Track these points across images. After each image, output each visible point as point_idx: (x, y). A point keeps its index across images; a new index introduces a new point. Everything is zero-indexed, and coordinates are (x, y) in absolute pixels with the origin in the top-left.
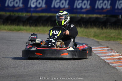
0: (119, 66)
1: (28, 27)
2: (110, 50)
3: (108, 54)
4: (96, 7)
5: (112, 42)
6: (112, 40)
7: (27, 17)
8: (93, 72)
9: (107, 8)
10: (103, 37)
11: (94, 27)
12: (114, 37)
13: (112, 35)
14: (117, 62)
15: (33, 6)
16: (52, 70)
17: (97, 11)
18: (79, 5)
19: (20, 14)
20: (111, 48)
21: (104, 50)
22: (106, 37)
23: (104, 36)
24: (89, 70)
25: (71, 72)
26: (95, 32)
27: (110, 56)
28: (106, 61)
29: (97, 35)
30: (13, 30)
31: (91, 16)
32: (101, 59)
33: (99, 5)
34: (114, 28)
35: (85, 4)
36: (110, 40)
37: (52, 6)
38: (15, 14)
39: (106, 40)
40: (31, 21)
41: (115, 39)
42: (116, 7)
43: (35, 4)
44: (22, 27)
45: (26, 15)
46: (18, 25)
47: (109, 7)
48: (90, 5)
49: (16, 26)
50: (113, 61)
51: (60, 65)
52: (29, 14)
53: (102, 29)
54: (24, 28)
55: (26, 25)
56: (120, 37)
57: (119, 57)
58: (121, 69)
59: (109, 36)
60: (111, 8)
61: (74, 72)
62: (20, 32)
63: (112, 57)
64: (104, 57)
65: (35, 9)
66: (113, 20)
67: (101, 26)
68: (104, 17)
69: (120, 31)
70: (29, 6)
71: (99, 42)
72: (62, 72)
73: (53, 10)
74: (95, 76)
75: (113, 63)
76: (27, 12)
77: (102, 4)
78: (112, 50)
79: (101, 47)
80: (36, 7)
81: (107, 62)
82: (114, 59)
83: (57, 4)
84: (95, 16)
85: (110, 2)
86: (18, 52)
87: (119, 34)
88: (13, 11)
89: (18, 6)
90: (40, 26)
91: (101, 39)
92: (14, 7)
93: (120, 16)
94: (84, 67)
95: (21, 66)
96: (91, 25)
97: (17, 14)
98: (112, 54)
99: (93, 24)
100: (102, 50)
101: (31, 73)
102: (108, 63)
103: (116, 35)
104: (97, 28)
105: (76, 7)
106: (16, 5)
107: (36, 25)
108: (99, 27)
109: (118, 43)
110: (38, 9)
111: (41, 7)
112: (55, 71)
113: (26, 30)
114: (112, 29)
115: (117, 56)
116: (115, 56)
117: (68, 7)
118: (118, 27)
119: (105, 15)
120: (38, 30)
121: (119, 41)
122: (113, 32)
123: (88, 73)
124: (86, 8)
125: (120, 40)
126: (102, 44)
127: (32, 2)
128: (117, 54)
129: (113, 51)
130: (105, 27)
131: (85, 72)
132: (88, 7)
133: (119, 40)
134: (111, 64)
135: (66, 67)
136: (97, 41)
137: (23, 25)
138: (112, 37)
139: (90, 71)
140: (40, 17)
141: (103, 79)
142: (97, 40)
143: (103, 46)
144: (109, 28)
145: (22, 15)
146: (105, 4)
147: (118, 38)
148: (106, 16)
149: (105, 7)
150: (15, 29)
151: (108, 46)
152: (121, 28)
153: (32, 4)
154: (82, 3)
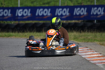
0: (99, 63)
1: (16, 34)
2: (89, 50)
3: (88, 53)
4: (74, 14)
5: (90, 43)
6: (90, 42)
7: (15, 24)
8: (77, 68)
9: (83, 14)
10: (82, 39)
11: (74, 31)
12: (92, 39)
13: (89, 37)
14: (97, 60)
15: (20, 15)
17: (75, 17)
18: (59, 12)
19: (9, 22)
20: (89, 48)
21: (84, 50)
22: (84, 39)
26: (74, 35)
27: (90, 55)
28: (86, 59)
29: (76, 38)
30: (4, 36)
31: (70, 21)
32: (83, 58)
33: (77, 12)
34: (90, 32)
35: (64, 12)
36: (88, 42)
37: (37, 14)
38: (4, 22)
39: (85, 42)
40: (19, 28)
42: (92, 13)
43: (22, 13)
44: (11, 34)
45: (14, 23)
46: (8, 32)
47: (85, 13)
48: (69, 12)
49: (6, 32)
50: (93, 59)
51: (47, 64)
52: (17, 22)
53: (81, 32)
54: (13, 34)
55: (15, 32)
56: (96, 39)
57: (98, 55)
58: (100, 65)
59: (87, 38)
60: (87, 14)
62: (10, 37)
63: (92, 56)
64: (85, 56)
65: (21, 18)
66: (89, 24)
67: (79, 30)
68: (81, 22)
69: (96, 34)
70: (16, 15)
71: (79, 43)
73: (37, 18)
75: (93, 61)
76: (15, 20)
77: (79, 11)
78: (91, 49)
79: (81, 47)
80: (23, 16)
81: (88, 59)
82: (93, 57)
83: (40, 13)
84: (73, 21)
85: (86, 9)
87: (96, 36)
88: (3, 20)
89: (7, 16)
90: (27, 32)
91: (80, 41)
92: (3, 16)
93: (95, 21)
94: (68, 65)
96: (71, 29)
97: (6, 23)
98: (92, 53)
99: (72, 29)
100: (82, 50)
102: (89, 61)
103: (93, 37)
104: (76, 32)
105: (57, 14)
106: (5, 15)
107: (23, 32)
108: (78, 31)
109: (96, 44)
110: (24, 18)
111: (27, 15)
113: (15, 36)
114: (89, 32)
115: (96, 55)
116: (94, 54)
118: (94, 30)
119: (82, 21)
120: (26, 36)
121: (96, 42)
122: (90, 35)
124: (66, 15)
125: (97, 41)
126: (82, 45)
127: (19, 12)
128: (96, 53)
129: (92, 50)
130: (83, 31)
132: (68, 14)
133: (95, 41)
134: (91, 62)
135: (53, 65)
136: (77, 43)
137: (12, 32)
138: (89, 39)
140: (26, 24)
142: (76, 42)
143: (82, 47)
144: (86, 32)
145: (11, 23)
146: (82, 11)
148: (84, 21)
149: (82, 14)
150: (5, 35)
151: (87, 46)
152: (97, 31)
153: (19, 13)
154: (62, 10)
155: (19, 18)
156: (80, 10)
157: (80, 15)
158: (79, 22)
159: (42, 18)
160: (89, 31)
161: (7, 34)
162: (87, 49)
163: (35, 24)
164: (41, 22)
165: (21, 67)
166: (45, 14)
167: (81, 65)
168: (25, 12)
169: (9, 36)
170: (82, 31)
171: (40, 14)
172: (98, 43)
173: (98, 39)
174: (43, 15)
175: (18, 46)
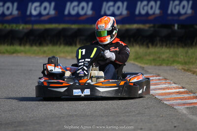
0: (179, 104)
1: (27, 48)
2: (162, 79)
3: (159, 86)
4: (137, 12)
5: (164, 67)
6: (164, 64)
7: (26, 31)
8: (137, 114)
9: (154, 14)
10: (149, 60)
11: (134, 44)
12: (168, 60)
13: (164, 56)
14: (175, 99)
16: (70, 114)
17: (138, 18)
18: (109, 9)
19: (14, 26)
20: (163, 77)
21: (152, 80)
22: (154, 60)
23: (151, 58)
24: (130, 112)
25: (102, 116)
26: (137, 53)
27: (164, 89)
28: (156, 97)
29: (140, 58)
30: (4, 53)
31: (128, 26)
33: (142, 8)
34: (166, 46)
35: (118, 8)
36: (161, 65)
37: (66, 12)
38: (6, 27)
39: (155, 65)
40: (32, 38)
41: (169, 62)
42: (169, 12)
44: (18, 48)
45: (23, 28)
46: (12, 44)
47: (158, 12)
48: (127, 9)
49: (8, 45)
50: (169, 97)
52: (29, 26)
53: (148, 47)
54: (22, 48)
55: (25, 45)
56: (177, 59)
57: (178, 90)
58: (182, 108)
59: (159, 57)
60: (160, 13)
61: (107, 116)
62: (14, 55)
63: (167, 91)
66: (165, 32)
67: (145, 43)
68: (150, 27)
69: (176, 50)
70: (28, 13)
71: (143, 68)
72: (88, 116)
73: (67, 18)
74: (142, 121)
75: (168, 100)
76: (26, 23)
77: (146, 8)
78: (166, 79)
80: (40, 15)
81: (159, 98)
82: (170, 94)
83: (73, 9)
84: (135, 26)
85: (158, 3)
86: (13, 87)
87: (176, 54)
88: (3, 22)
89: (11, 14)
90: (47, 45)
91: (147, 64)
92: (3, 15)
93: (176, 27)
94: (122, 108)
95: (20, 108)
97: (8, 27)
98: (167, 85)
99: (132, 40)
101: (38, 118)
102: (160, 101)
103: (171, 56)
104: (139, 46)
105: (105, 12)
107: (41, 44)
108: (142, 44)
109: (175, 69)
110: (43, 18)
111: (48, 14)
112: (75, 115)
113: (25, 52)
114: (164, 47)
115: (175, 89)
116: (171, 88)
117: (92, 14)
118: (173, 44)
119: (152, 25)
120: (44, 52)
121: (176, 66)
122: (165, 52)
123: (129, 116)
124: (121, 14)
125: (178, 64)
126: (150, 71)
127: (33, 7)
128: (174, 85)
129: (168, 81)
130: (153, 45)
131: (124, 114)
132: (125, 12)
133: (175, 64)
134: (165, 102)
135: (94, 108)
136: (141, 67)
137: (20, 45)
138: (164, 60)
139: (133, 113)
140: (47, 31)
141: (155, 125)
142: (140, 65)
143: (150, 74)
144: (158, 45)
145: (17, 29)
146: (152, 8)
147: (174, 61)
148: (154, 27)
149: (151, 12)
150: (7, 51)
151: (159, 73)
152: (178, 45)
153: (34, 9)
154: (114, 6)
155: (33, 19)
156: (147, 5)
157: (147, 14)
158: (146, 27)
159: (77, 19)
160: (165, 44)
161: (9, 48)
162: (158, 78)
163: (64, 30)
164: (75, 27)
165: (33, 110)
166: (82, 13)
167: (146, 108)
168: (45, 8)
169: (13, 53)
170: (150, 45)
171: (73, 13)
172: (180, 68)
173: (180, 60)
174: (78, 14)
175: (31, 70)
